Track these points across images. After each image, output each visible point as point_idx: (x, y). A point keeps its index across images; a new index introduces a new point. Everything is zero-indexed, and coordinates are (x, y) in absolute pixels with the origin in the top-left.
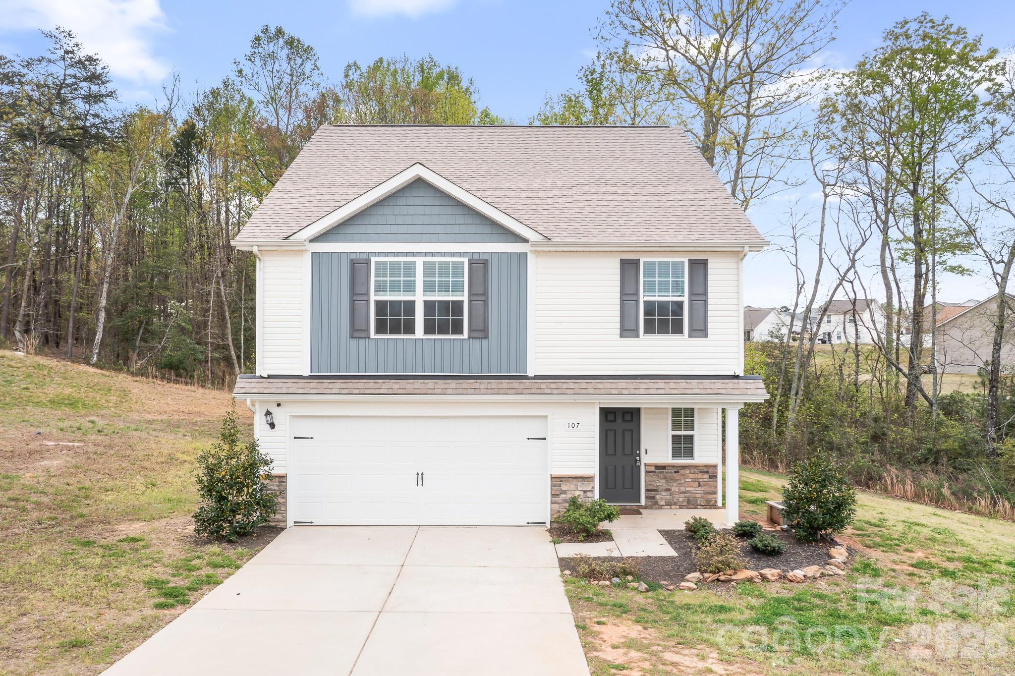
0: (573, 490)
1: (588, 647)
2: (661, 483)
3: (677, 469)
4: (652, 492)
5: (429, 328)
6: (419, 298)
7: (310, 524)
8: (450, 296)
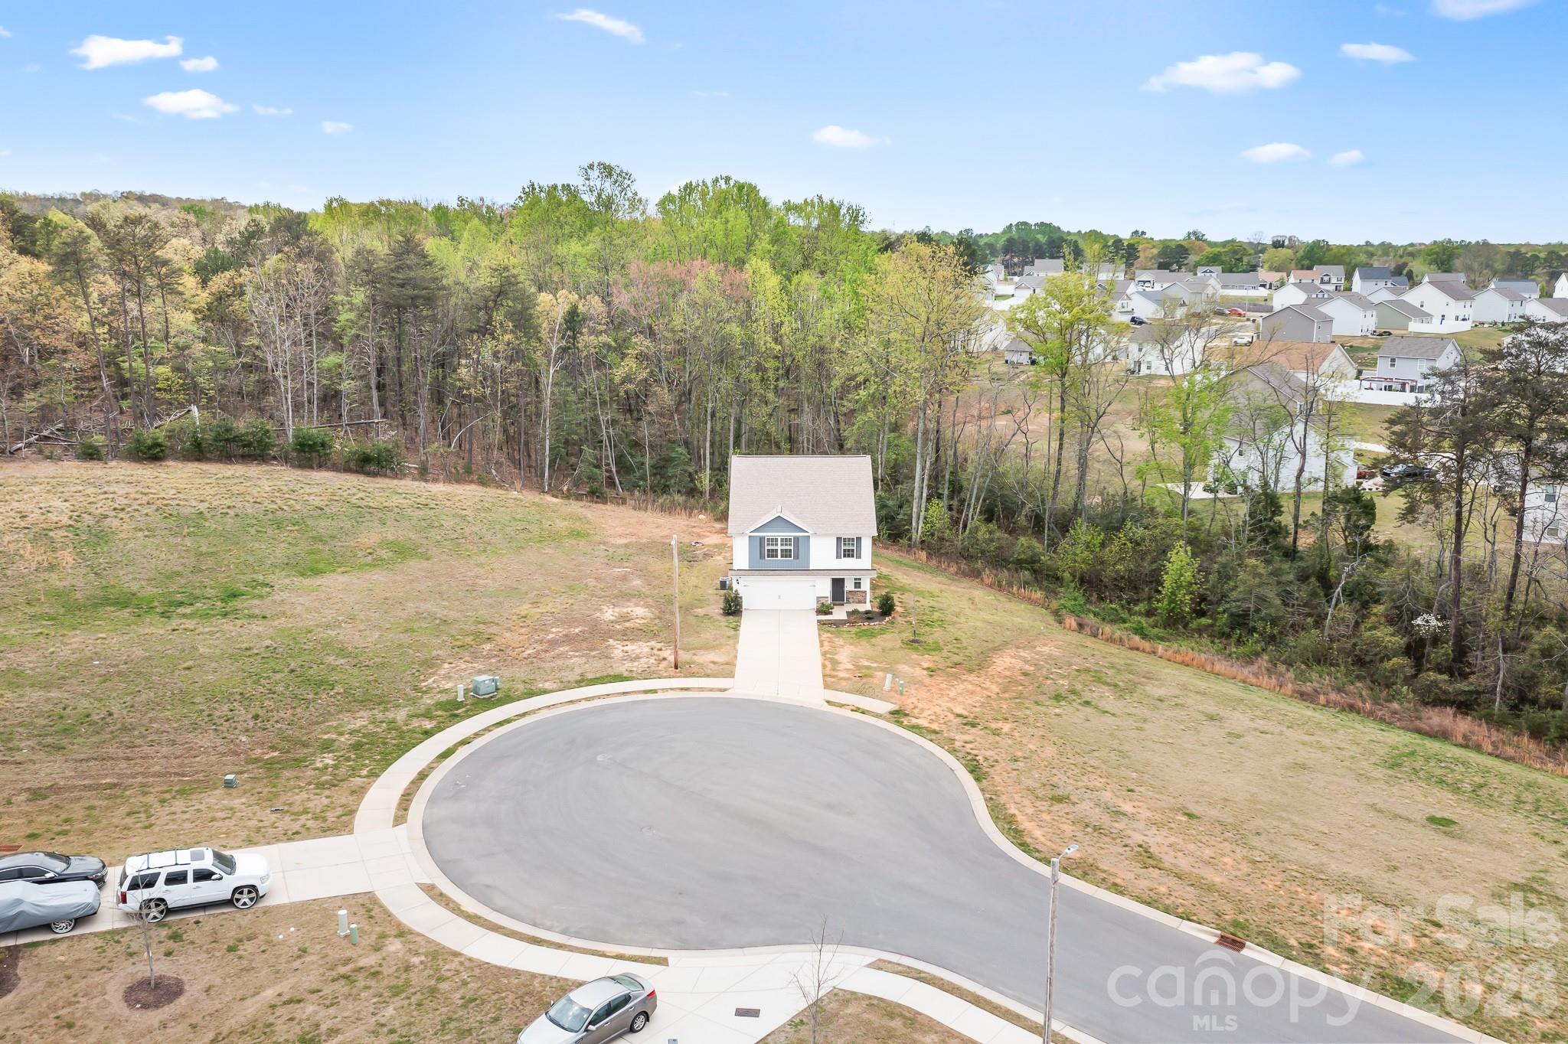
0: (823, 601)
2: (849, 597)
3: (855, 591)
5: (782, 556)
6: (779, 548)
7: (750, 605)
8: (788, 548)
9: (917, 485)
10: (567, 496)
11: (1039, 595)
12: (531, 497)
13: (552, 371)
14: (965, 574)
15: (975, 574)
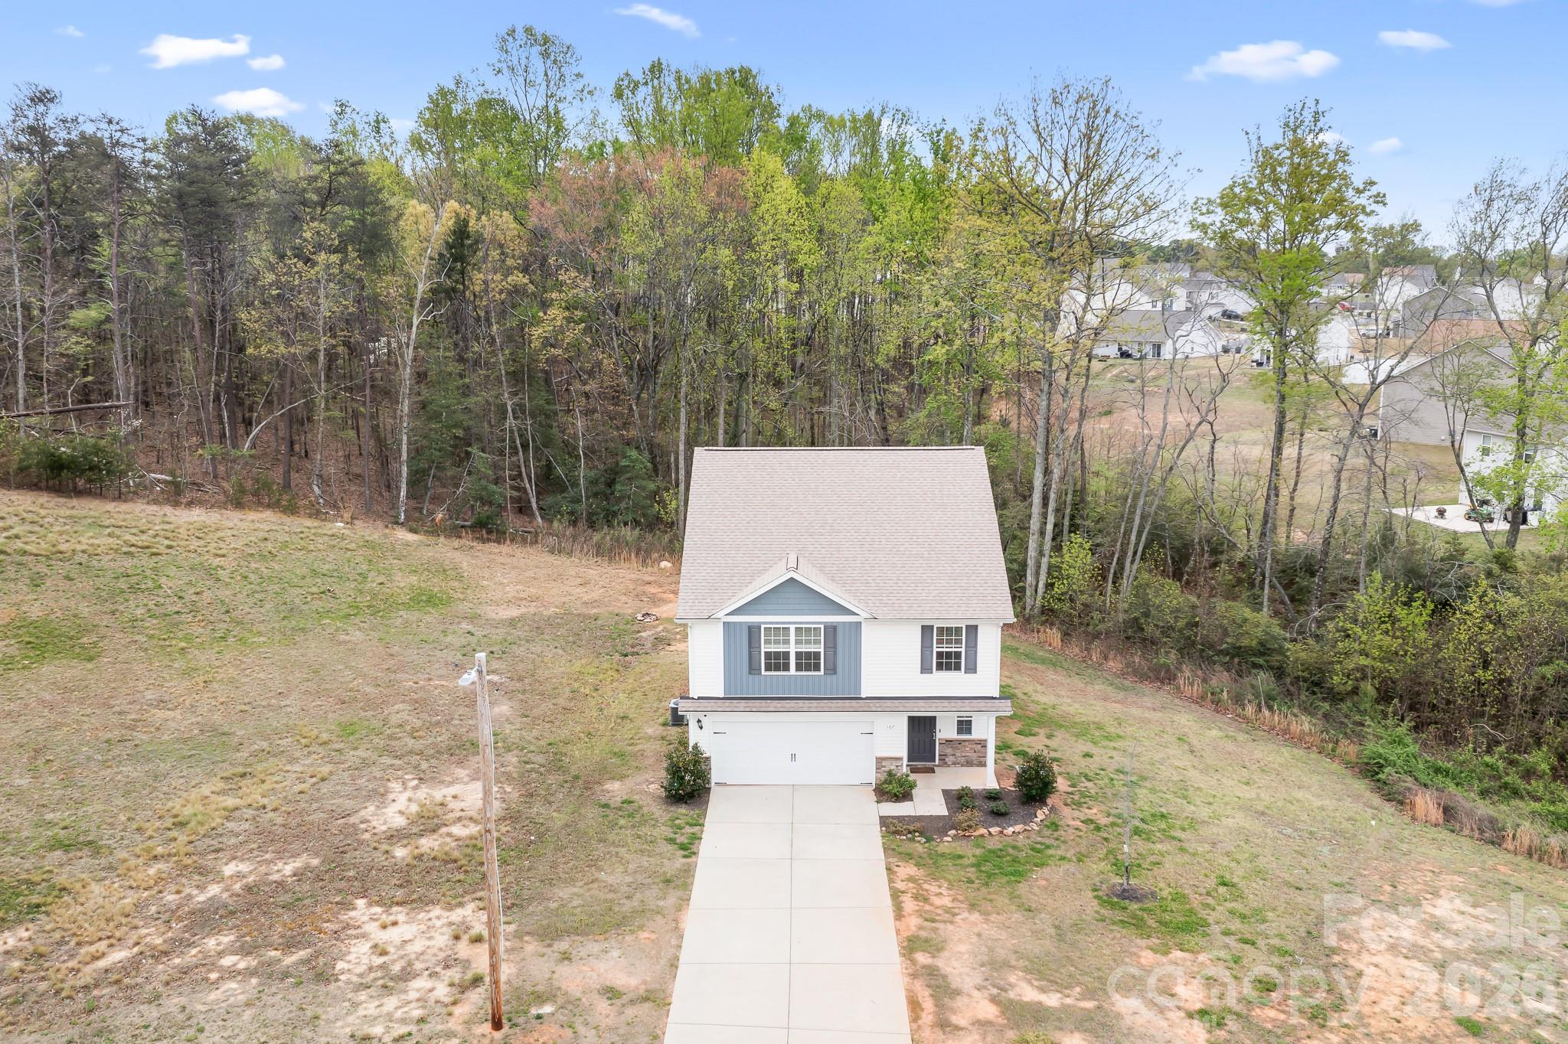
0: (891, 766)
1: (891, 881)
2: (949, 751)
3: (960, 742)
4: (943, 756)
5: (799, 668)
6: (792, 649)
7: (725, 784)
8: (812, 648)
9: (1036, 510)
10: (435, 531)
11: (1304, 724)
12: (370, 531)
13: (416, 322)
14: (1141, 676)
15: (1164, 677)
